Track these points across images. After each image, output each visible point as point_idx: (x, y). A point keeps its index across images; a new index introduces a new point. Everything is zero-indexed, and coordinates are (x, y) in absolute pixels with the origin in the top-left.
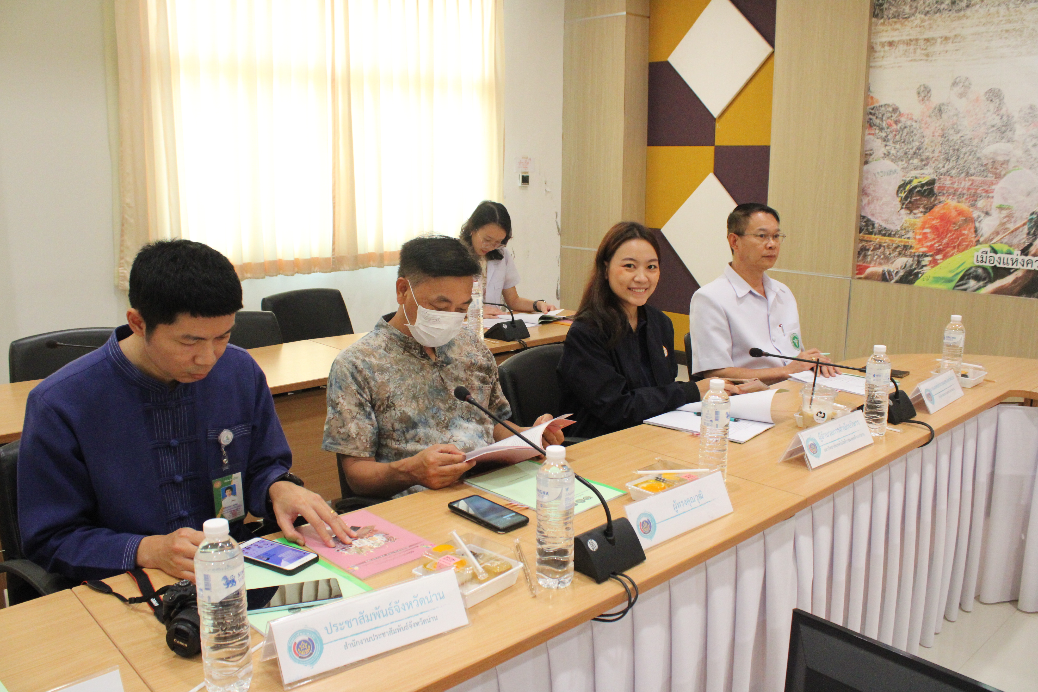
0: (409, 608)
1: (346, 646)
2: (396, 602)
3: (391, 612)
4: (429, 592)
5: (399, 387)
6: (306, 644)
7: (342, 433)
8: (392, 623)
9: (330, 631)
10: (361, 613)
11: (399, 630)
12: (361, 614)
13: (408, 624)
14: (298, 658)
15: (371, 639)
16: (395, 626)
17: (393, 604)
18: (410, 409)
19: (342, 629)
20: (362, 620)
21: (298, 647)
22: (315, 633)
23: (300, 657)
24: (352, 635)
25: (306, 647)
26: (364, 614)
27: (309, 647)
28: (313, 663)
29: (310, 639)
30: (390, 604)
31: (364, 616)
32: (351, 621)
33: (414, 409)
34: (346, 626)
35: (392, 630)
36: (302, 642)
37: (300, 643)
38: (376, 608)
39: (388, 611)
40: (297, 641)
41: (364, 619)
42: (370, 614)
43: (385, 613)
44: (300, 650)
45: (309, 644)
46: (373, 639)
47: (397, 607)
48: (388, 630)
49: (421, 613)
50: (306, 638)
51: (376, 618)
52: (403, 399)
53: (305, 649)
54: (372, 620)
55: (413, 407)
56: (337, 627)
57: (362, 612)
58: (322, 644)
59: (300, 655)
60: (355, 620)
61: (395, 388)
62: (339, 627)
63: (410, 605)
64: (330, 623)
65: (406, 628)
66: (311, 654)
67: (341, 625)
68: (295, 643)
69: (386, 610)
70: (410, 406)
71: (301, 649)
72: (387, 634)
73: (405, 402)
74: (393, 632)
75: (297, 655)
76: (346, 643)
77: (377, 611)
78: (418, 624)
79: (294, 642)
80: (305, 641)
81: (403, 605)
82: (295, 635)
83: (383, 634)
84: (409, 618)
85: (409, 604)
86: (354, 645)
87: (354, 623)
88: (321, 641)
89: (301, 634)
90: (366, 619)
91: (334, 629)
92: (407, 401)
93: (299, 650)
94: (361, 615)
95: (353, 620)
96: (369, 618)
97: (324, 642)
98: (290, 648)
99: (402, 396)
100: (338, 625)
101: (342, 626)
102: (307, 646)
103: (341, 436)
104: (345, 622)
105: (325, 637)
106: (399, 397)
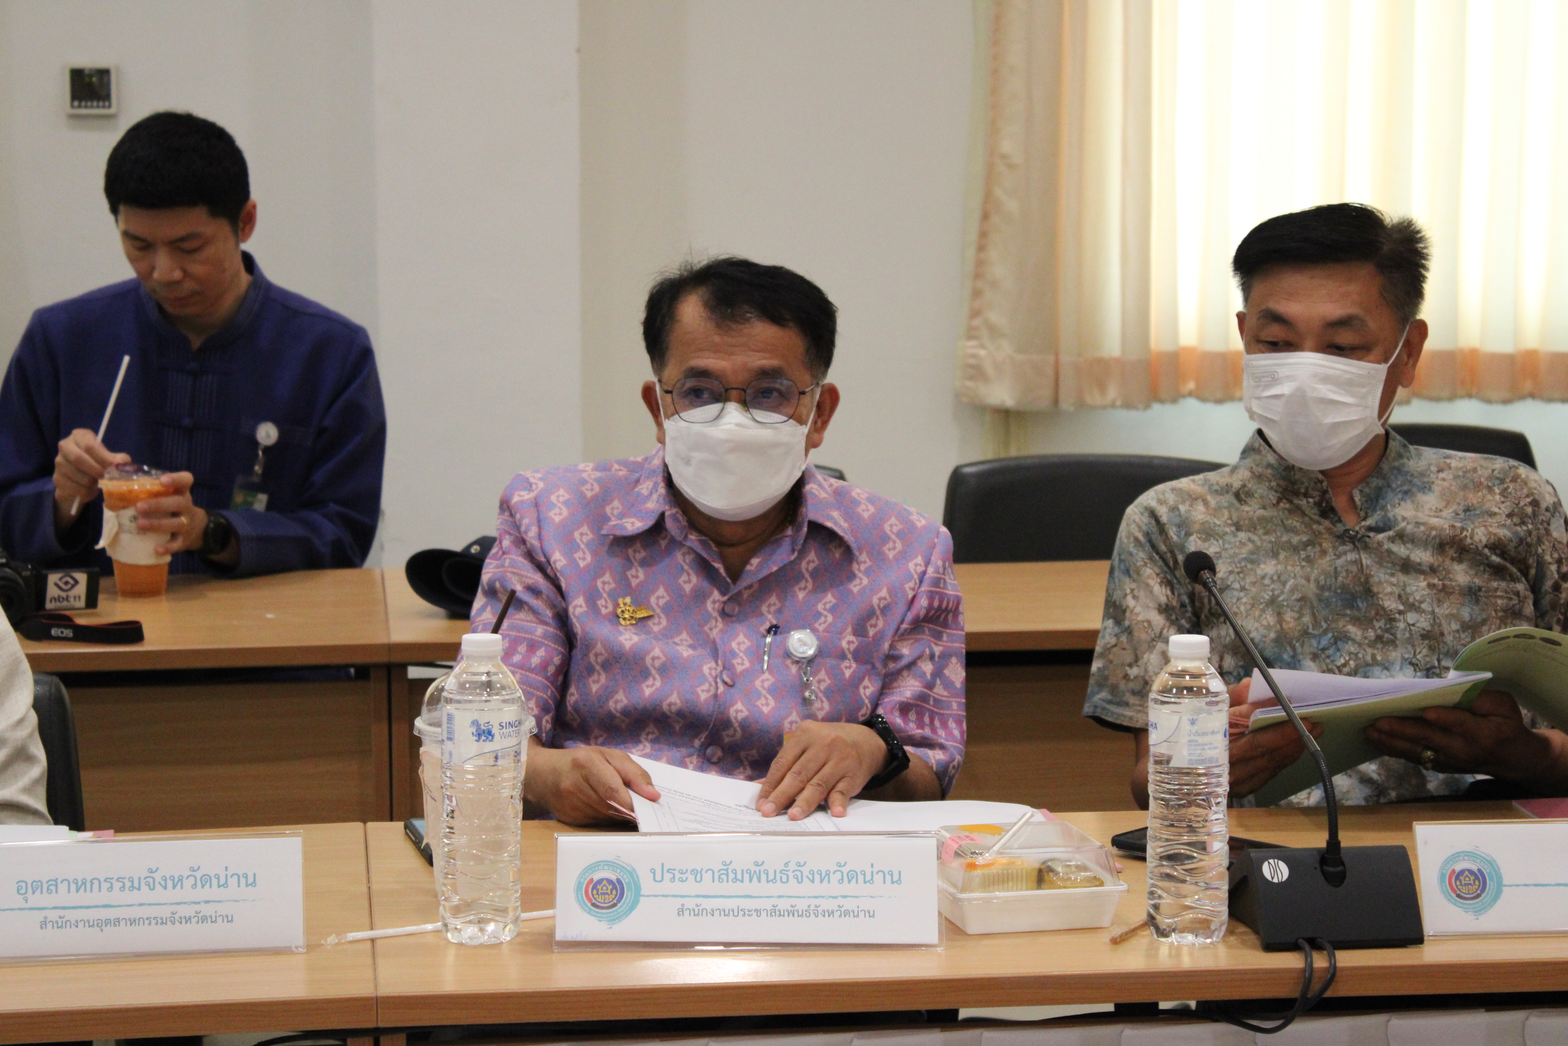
0: (822, 881)
1: (681, 911)
2: (798, 864)
3: (784, 879)
4: (872, 866)
5: (1238, 573)
6: (610, 887)
7: (1132, 677)
8: (779, 897)
9: (658, 878)
10: (724, 863)
11: (791, 913)
12: (725, 865)
13: (812, 908)
14: (589, 905)
15: (731, 913)
16: (784, 905)
17: (792, 866)
18: (1256, 625)
19: (682, 881)
20: (724, 877)
21: (594, 887)
22: (632, 873)
23: (594, 905)
24: (698, 896)
25: (609, 891)
26: (731, 868)
27: (614, 892)
28: (613, 921)
29: (619, 881)
30: (786, 864)
31: (730, 871)
32: (703, 872)
33: (1268, 627)
34: (691, 878)
35: (777, 908)
36: (605, 882)
37: (600, 881)
38: (757, 864)
39: (778, 875)
40: (596, 877)
41: (727, 875)
42: (743, 871)
43: (771, 877)
44: (597, 894)
45: (615, 887)
46: (736, 914)
47: (799, 874)
48: (769, 908)
49: (845, 897)
50: (613, 878)
51: (751, 881)
52: (1244, 600)
53: (607, 893)
54: (742, 881)
55: (1265, 623)
56: (674, 875)
57: (728, 863)
58: (638, 894)
59: (594, 901)
60: (710, 873)
61: (1231, 572)
62: (678, 875)
63: (825, 877)
64: (663, 864)
65: (806, 914)
66: (615, 905)
67: (682, 873)
68: (592, 880)
69: (775, 871)
70: (1258, 619)
71: (600, 891)
72: (764, 913)
73: (1249, 607)
74: (778, 913)
75: (590, 900)
76: (683, 905)
77: (757, 869)
78: (831, 913)
79: (590, 877)
80: (610, 881)
81: (812, 872)
82: (594, 867)
83: (756, 910)
84: (816, 897)
85: (824, 874)
86: (697, 912)
87: (707, 877)
88: (638, 889)
89: (606, 867)
90: (731, 876)
91: (668, 876)
92: (1253, 606)
93: (595, 892)
94: (725, 868)
95: (706, 872)
96: (739, 876)
97: (642, 893)
98: (579, 884)
99: (1242, 594)
100: (676, 872)
101: (684, 877)
102: (612, 890)
103: (1131, 685)
104: (692, 871)
105: (647, 885)
106: (1236, 593)
